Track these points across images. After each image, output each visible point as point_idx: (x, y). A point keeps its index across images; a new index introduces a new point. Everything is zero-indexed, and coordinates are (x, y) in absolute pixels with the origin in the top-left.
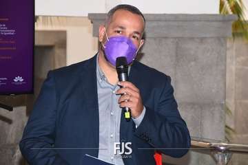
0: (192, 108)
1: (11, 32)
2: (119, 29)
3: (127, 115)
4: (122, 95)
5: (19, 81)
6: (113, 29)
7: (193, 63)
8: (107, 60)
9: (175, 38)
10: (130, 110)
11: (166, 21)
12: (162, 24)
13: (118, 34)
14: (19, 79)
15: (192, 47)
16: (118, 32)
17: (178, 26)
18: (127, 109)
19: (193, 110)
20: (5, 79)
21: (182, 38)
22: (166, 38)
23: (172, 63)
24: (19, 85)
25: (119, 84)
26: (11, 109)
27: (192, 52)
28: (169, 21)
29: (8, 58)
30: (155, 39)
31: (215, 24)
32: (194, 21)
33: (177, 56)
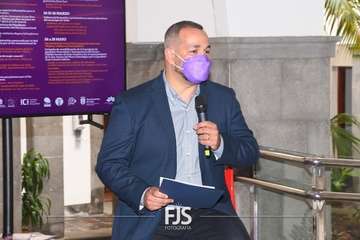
1: (103, 56)
3: (207, 153)
5: (111, 101)
7: (298, 82)
9: (280, 59)
12: (268, 46)
15: (297, 67)
22: (272, 59)
23: (279, 82)
27: (298, 72)
30: (261, 60)
31: (320, 45)
32: (297, 42)
33: (282, 76)
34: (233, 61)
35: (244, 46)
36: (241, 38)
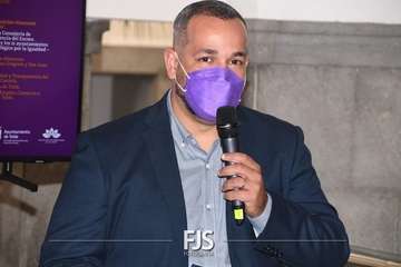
0: (382, 198)
1: (41, 47)
2: (205, 55)
3: (239, 215)
4: (229, 177)
5: (52, 137)
6: (194, 55)
7: (386, 115)
8: (193, 113)
9: (354, 67)
10: (243, 206)
11: (337, 35)
12: (330, 40)
13: (205, 65)
14: (52, 134)
15: (385, 85)
16: (205, 59)
17: (361, 46)
18: (238, 204)
19: (383, 201)
20: (27, 132)
21: (366, 67)
22: (336, 66)
23: (348, 113)
24: (52, 145)
25: (223, 157)
26: (34, 189)
28: (345, 35)
29: (34, 93)
30: (316, 67)
33: (356, 100)
34: (261, 67)
35: (286, 39)
36: (280, 23)
